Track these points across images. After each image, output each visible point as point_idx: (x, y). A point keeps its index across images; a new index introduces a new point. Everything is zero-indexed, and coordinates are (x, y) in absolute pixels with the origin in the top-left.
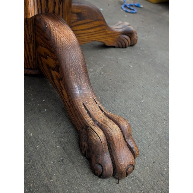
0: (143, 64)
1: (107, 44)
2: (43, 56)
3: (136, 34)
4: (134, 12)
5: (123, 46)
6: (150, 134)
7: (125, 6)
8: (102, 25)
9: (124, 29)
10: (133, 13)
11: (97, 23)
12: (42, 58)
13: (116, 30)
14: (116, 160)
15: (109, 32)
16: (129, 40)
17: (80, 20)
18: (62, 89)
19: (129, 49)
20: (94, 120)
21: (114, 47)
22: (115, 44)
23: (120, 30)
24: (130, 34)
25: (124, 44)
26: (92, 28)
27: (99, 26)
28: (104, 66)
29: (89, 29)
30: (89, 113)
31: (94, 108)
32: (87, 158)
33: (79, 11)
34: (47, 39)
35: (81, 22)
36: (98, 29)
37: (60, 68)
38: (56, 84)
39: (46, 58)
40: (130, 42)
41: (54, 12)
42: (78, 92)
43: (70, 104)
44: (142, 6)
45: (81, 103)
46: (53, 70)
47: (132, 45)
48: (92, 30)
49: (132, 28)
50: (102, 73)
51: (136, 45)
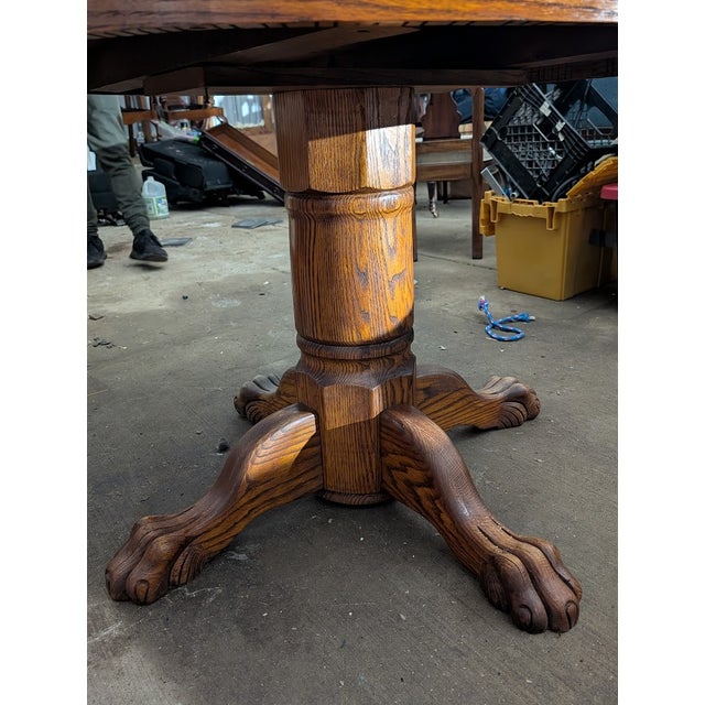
0: (564, 451)
1: (481, 427)
2: (396, 469)
3: (534, 393)
4: (518, 336)
5: (513, 423)
6: (599, 568)
7: (494, 327)
8: (467, 396)
9: (507, 392)
10: (516, 340)
11: (458, 395)
12: (394, 472)
13: (492, 397)
14: (547, 597)
15: (481, 405)
16: (523, 409)
17: (430, 398)
18: (439, 513)
19: (526, 426)
20: (501, 547)
21: (496, 428)
22: (496, 423)
23: (501, 395)
24: (521, 398)
25: (513, 418)
26: (449, 406)
27: (461, 399)
28: (486, 468)
29: (445, 408)
30: (489, 539)
31: (496, 531)
32: (503, 611)
33: (428, 385)
34: (408, 444)
35: (431, 401)
36: (460, 404)
37: (434, 482)
38: (427, 509)
39: (405, 471)
40: (525, 413)
41: (402, 402)
42: (466, 512)
43: (458, 532)
44: (533, 318)
45: (474, 527)
46: (419, 486)
47: (532, 417)
48: (452, 409)
49: (522, 387)
50: (487, 482)
51: (540, 416)
